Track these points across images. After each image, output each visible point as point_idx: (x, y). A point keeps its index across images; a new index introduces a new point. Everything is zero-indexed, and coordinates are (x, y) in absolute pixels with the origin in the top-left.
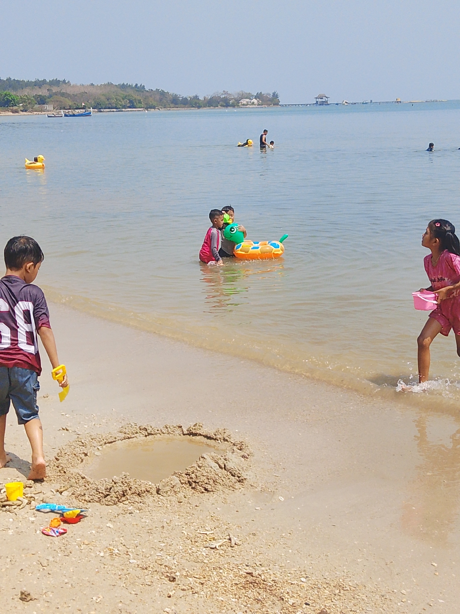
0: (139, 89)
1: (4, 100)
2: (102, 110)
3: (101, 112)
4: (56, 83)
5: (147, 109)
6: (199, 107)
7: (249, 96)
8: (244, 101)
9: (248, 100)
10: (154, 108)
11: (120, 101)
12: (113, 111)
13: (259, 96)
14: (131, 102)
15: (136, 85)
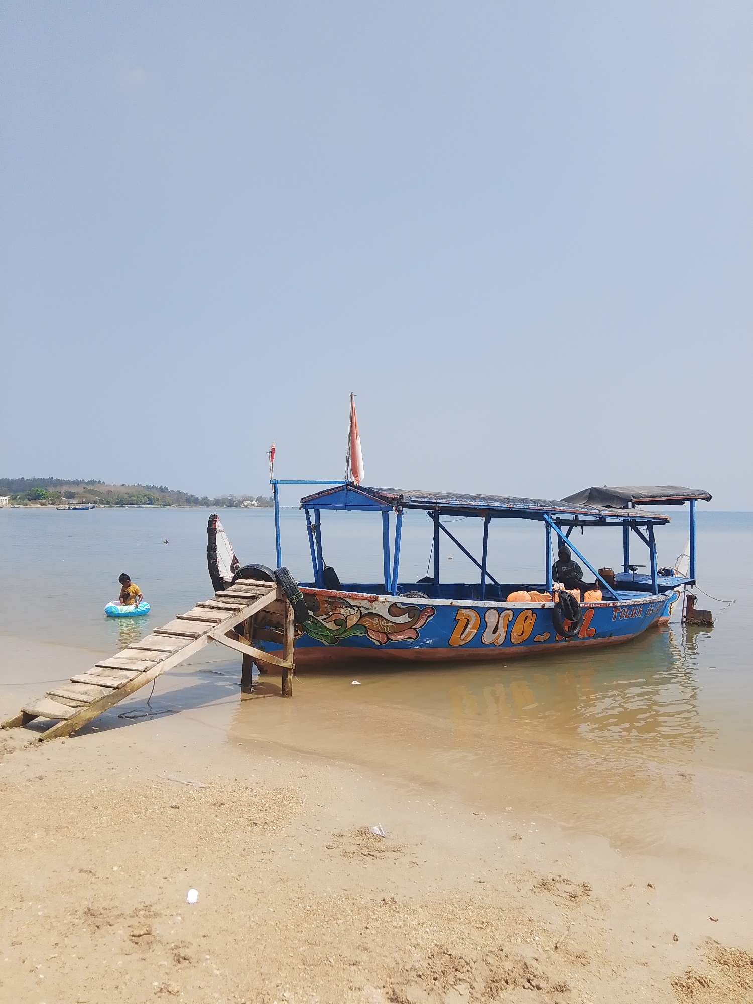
0: (163, 490)
1: (35, 495)
2: (124, 505)
3: (124, 507)
4: (92, 483)
5: (163, 505)
6: (208, 506)
7: (251, 499)
8: (246, 503)
9: (249, 502)
10: (170, 505)
11: (140, 499)
12: (134, 507)
13: (259, 500)
14: (150, 500)
15: (161, 487)
